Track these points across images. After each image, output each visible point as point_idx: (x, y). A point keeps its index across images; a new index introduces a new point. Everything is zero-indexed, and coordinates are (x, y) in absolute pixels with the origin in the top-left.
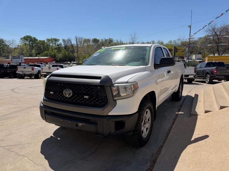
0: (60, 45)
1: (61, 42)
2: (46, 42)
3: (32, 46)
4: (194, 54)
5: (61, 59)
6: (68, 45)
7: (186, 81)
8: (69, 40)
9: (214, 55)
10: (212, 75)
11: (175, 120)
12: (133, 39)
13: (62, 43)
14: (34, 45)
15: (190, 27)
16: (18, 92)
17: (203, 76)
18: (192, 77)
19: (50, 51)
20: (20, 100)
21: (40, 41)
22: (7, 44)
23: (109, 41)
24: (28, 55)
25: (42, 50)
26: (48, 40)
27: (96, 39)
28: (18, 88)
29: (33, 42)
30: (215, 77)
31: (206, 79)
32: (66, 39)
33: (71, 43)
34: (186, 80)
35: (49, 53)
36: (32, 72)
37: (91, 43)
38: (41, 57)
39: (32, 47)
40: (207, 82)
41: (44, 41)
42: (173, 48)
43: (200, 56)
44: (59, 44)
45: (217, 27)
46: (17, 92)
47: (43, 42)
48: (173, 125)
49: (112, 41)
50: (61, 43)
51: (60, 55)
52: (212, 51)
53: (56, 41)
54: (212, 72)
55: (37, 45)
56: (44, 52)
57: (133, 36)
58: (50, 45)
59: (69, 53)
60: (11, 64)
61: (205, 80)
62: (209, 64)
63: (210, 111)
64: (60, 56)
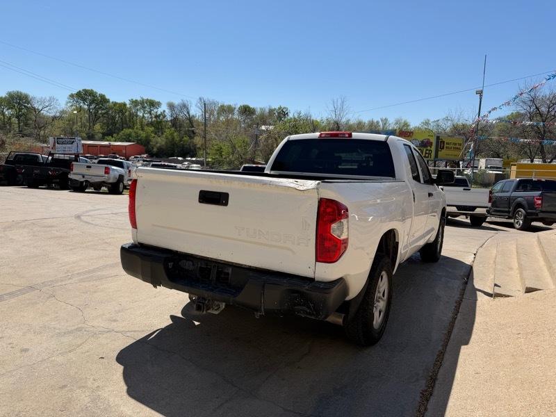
0: (161, 117)
1: (163, 108)
2: (128, 106)
3: (96, 115)
4: (483, 157)
5: (161, 149)
6: (181, 116)
7: (468, 221)
8: (184, 106)
9: (532, 161)
10: (529, 211)
11: (460, 304)
12: (338, 113)
13: (168, 113)
14: (100, 112)
15: (480, 93)
16: (93, 222)
17: (509, 212)
18: (483, 211)
19: (137, 128)
20: (106, 241)
21: (115, 104)
22: (36, 106)
23: (279, 113)
24: (84, 135)
25: (117, 125)
26: (135, 103)
27: (248, 107)
28: (88, 214)
29: (97, 104)
30: (537, 214)
31: (515, 218)
32: (177, 102)
33: (188, 113)
34: (467, 218)
35: (133, 134)
36: (105, 178)
37: (236, 116)
38: (115, 141)
39: (94, 118)
40: (517, 226)
41: (125, 105)
42: (433, 140)
43: (498, 162)
44: (159, 113)
45: (542, 94)
46: (89, 223)
47: (121, 108)
48: (456, 315)
49: (285, 114)
50: (164, 111)
51: (159, 139)
52: (528, 151)
53: (153, 106)
54: (531, 204)
55: (107, 113)
56: (123, 132)
57: (339, 104)
58: (137, 116)
59: (183, 138)
60: (56, 156)
61: (512, 221)
62: (523, 185)
63: (536, 290)
64: (159, 141)
